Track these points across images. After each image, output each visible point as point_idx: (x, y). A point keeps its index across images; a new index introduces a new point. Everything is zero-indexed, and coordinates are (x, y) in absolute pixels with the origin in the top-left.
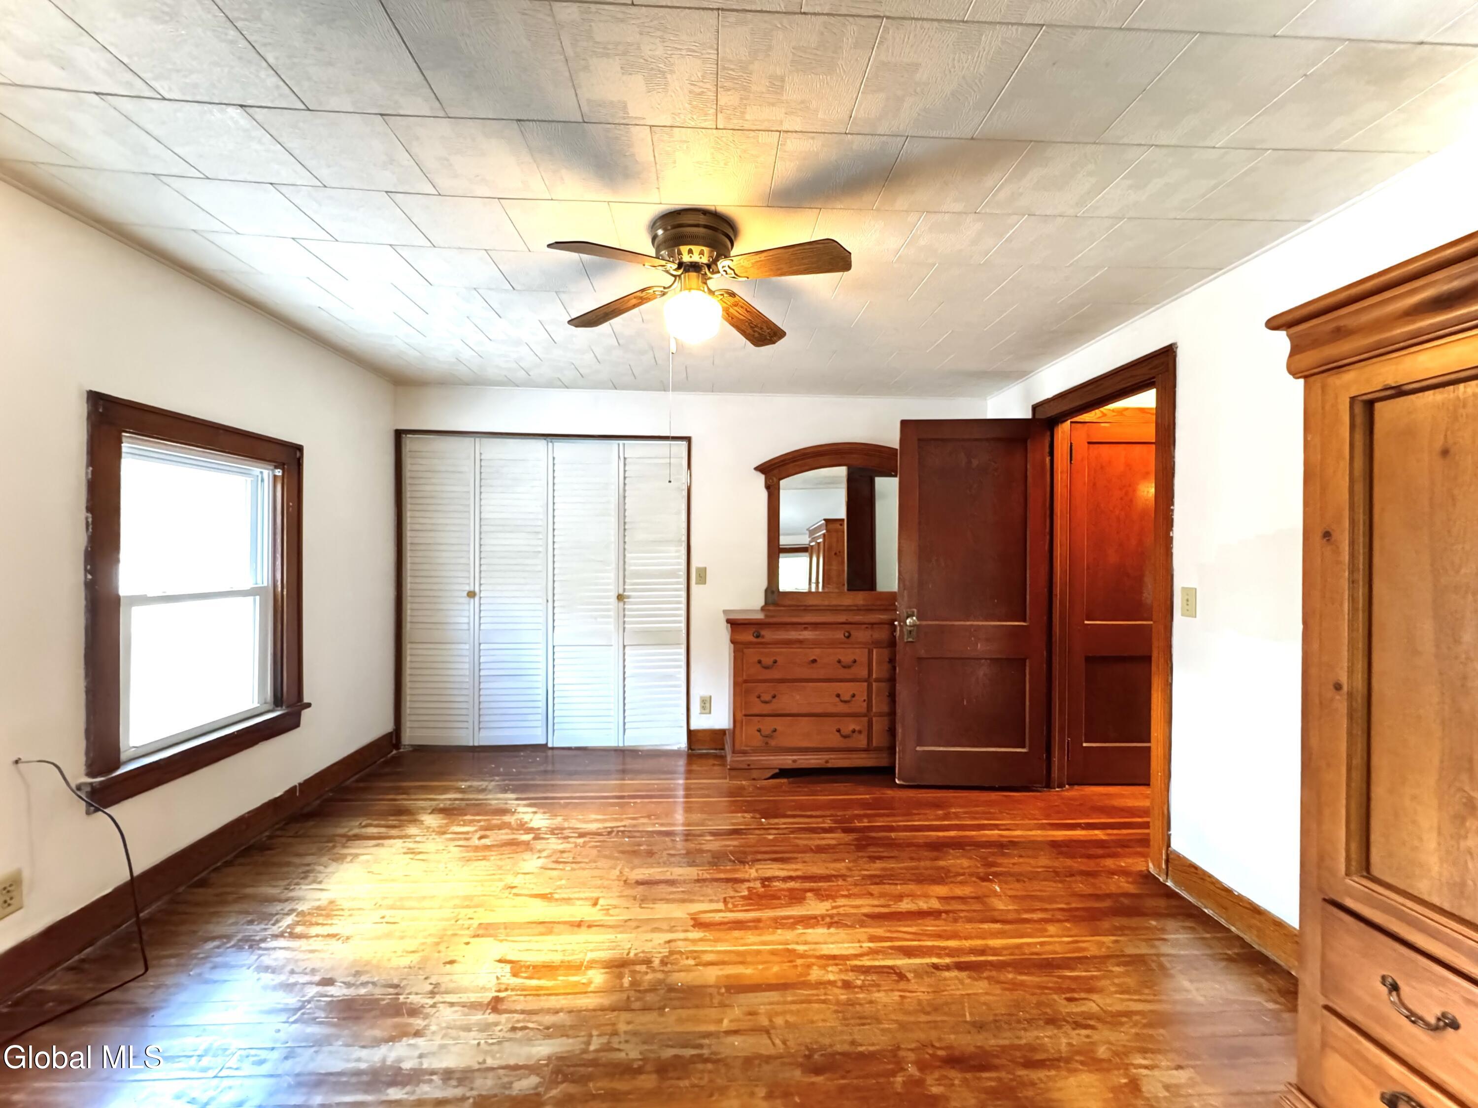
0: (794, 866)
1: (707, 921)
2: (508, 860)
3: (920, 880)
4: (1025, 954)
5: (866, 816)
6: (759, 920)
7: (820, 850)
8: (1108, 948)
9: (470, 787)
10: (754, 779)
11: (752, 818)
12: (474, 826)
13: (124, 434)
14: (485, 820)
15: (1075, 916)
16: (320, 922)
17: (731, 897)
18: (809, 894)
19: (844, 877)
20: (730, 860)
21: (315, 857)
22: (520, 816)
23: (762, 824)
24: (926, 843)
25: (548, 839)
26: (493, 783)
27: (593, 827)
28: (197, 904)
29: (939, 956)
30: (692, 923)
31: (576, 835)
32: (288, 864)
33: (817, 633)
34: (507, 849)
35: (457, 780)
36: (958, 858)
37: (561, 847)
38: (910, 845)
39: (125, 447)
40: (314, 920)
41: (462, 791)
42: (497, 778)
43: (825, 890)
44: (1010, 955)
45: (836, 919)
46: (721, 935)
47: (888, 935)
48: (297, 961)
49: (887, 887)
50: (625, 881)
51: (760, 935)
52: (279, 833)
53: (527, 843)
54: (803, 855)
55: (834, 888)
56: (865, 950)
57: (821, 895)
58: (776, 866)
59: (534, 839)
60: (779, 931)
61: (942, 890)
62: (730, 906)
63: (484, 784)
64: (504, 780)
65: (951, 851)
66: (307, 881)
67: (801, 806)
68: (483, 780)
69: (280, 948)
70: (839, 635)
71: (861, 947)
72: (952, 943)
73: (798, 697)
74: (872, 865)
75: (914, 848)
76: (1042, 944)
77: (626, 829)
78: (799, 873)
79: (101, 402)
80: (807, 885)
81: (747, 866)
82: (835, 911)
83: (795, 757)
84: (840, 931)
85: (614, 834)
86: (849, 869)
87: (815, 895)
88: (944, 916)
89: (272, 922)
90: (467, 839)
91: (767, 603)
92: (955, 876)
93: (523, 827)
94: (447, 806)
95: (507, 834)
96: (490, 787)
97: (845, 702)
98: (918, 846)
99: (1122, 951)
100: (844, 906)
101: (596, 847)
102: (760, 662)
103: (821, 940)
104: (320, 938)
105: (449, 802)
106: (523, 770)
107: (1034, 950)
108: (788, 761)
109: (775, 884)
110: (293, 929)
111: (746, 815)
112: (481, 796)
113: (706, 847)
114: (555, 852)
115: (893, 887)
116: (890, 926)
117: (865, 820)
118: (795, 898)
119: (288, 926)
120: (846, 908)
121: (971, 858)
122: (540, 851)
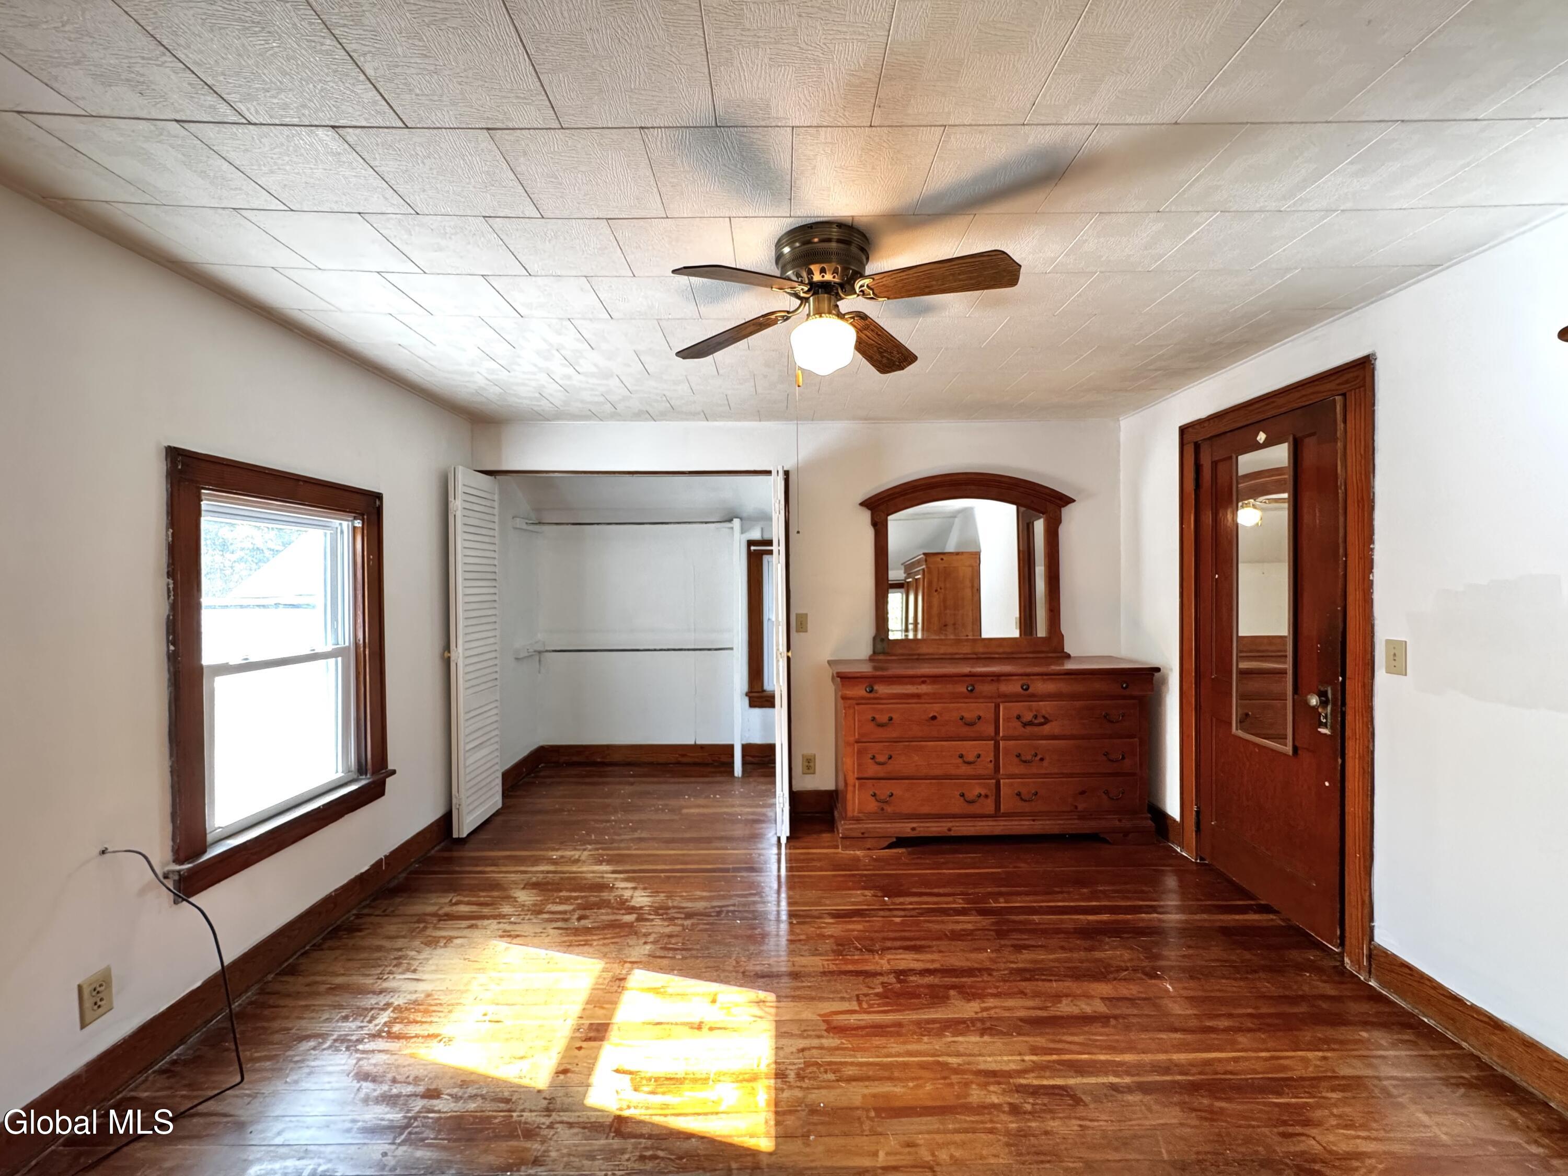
0: (929, 957)
1: (842, 1024)
2: (612, 946)
3: (1077, 975)
4: (1217, 1073)
5: (1001, 894)
6: (899, 1025)
7: (956, 936)
8: (1316, 1066)
9: (562, 857)
10: (869, 849)
11: (874, 896)
12: (572, 904)
13: (203, 491)
14: (582, 897)
15: (1269, 1025)
16: (419, 1019)
17: (866, 995)
18: (952, 992)
19: (989, 971)
20: (857, 949)
21: (406, 940)
22: (619, 892)
23: (885, 903)
24: (1075, 929)
25: (652, 920)
26: (586, 853)
27: (700, 905)
28: (289, 995)
29: (1116, 1075)
30: (824, 1026)
31: (683, 916)
32: (380, 948)
33: (935, 686)
34: (609, 933)
35: (547, 850)
36: (1115, 948)
37: (668, 930)
38: (1058, 931)
39: (204, 505)
40: (412, 1017)
41: (554, 862)
42: (589, 847)
43: (971, 987)
44: (1200, 1073)
45: (988, 1024)
46: (857, 1042)
47: (1052, 1045)
48: (398, 1067)
49: (1040, 983)
50: (743, 973)
51: (904, 1043)
52: (366, 911)
53: (630, 925)
54: (938, 943)
55: (978, 985)
56: (1029, 1065)
57: (969, 995)
58: (910, 956)
59: (638, 920)
60: (926, 1039)
61: (1104, 989)
62: (865, 1006)
63: (576, 854)
64: (597, 849)
65: (1107, 940)
66: (400, 970)
67: (924, 881)
68: (575, 849)
69: (380, 1051)
70: (962, 689)
71: (1023, 1061)
72: (1129, 1058)
73: (916, 758)
74: (1018, 955)
75: (1062, 936)
76: (1236, 1060)
77: (736, 909)
78: (936, 966)
79: (180, 458)
80: (949, 980)
81: (877, 957)
82: (985, 1014)
83: (914, 825)
84: (996, 1039)
85: (723, 915)
86: (993, 961)
87: (960, 993)
88: (1113, 1022)
89: (368, 1019)
90: (566, 920)
91: (874, 653)
92: (1117, 971)
93: (624, 906)
94: (540, 880)
95: (608, 914)
96: (583, 858)
97: (969, 763)
98: (1066, 932)
99: (1334, 1071)
100: (995, 1007)
101: (706, 930)
102: (874, 719)
103: (976, 1051)
104: (420, 1040)
105: (541, 875)
106: (616, 837)
107: (1230, 1068)
108: (906, 828)
109: (912, 978)
110: (390, 1027)
111: (867, 893)
112: (574, 869)
113: (828, 931)
114: (663, 936)
115: (1047, 984)
116: (1054, 1034)
117: (1002, 900)
118: (937, 997)
119: (385, 1024)
120: (997, 1010)
121: (1132, 949)
122: (646, 935)
